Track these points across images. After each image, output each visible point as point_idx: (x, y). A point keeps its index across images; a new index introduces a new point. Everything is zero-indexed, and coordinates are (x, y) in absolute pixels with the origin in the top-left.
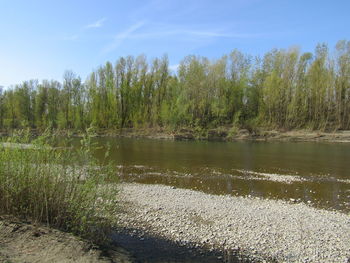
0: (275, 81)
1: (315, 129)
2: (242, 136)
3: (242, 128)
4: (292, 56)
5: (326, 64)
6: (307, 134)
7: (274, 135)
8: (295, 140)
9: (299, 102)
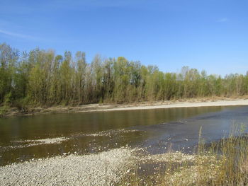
0: (38, 71)
1: (67, 105)
2: (13, 113)
3: (12, 107)
4: (50, 56)
5: (71, 64)
6: (62, 108)
7: (39, 111)
8: (54, 113)
9: (56, 87)
